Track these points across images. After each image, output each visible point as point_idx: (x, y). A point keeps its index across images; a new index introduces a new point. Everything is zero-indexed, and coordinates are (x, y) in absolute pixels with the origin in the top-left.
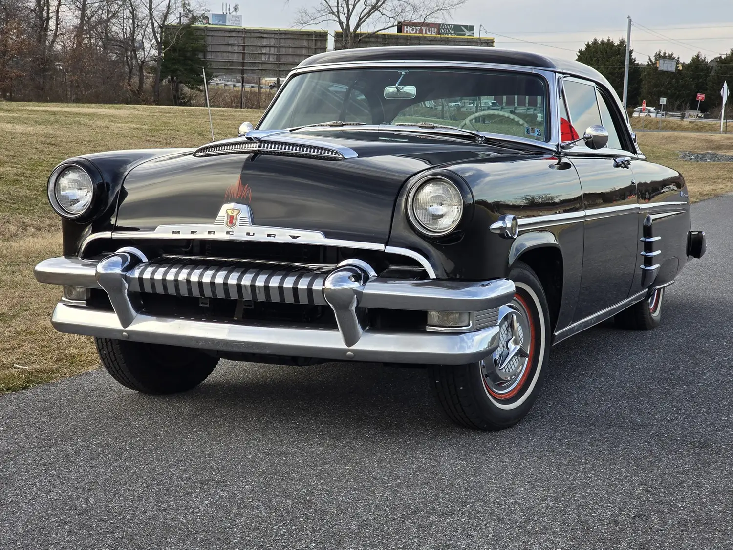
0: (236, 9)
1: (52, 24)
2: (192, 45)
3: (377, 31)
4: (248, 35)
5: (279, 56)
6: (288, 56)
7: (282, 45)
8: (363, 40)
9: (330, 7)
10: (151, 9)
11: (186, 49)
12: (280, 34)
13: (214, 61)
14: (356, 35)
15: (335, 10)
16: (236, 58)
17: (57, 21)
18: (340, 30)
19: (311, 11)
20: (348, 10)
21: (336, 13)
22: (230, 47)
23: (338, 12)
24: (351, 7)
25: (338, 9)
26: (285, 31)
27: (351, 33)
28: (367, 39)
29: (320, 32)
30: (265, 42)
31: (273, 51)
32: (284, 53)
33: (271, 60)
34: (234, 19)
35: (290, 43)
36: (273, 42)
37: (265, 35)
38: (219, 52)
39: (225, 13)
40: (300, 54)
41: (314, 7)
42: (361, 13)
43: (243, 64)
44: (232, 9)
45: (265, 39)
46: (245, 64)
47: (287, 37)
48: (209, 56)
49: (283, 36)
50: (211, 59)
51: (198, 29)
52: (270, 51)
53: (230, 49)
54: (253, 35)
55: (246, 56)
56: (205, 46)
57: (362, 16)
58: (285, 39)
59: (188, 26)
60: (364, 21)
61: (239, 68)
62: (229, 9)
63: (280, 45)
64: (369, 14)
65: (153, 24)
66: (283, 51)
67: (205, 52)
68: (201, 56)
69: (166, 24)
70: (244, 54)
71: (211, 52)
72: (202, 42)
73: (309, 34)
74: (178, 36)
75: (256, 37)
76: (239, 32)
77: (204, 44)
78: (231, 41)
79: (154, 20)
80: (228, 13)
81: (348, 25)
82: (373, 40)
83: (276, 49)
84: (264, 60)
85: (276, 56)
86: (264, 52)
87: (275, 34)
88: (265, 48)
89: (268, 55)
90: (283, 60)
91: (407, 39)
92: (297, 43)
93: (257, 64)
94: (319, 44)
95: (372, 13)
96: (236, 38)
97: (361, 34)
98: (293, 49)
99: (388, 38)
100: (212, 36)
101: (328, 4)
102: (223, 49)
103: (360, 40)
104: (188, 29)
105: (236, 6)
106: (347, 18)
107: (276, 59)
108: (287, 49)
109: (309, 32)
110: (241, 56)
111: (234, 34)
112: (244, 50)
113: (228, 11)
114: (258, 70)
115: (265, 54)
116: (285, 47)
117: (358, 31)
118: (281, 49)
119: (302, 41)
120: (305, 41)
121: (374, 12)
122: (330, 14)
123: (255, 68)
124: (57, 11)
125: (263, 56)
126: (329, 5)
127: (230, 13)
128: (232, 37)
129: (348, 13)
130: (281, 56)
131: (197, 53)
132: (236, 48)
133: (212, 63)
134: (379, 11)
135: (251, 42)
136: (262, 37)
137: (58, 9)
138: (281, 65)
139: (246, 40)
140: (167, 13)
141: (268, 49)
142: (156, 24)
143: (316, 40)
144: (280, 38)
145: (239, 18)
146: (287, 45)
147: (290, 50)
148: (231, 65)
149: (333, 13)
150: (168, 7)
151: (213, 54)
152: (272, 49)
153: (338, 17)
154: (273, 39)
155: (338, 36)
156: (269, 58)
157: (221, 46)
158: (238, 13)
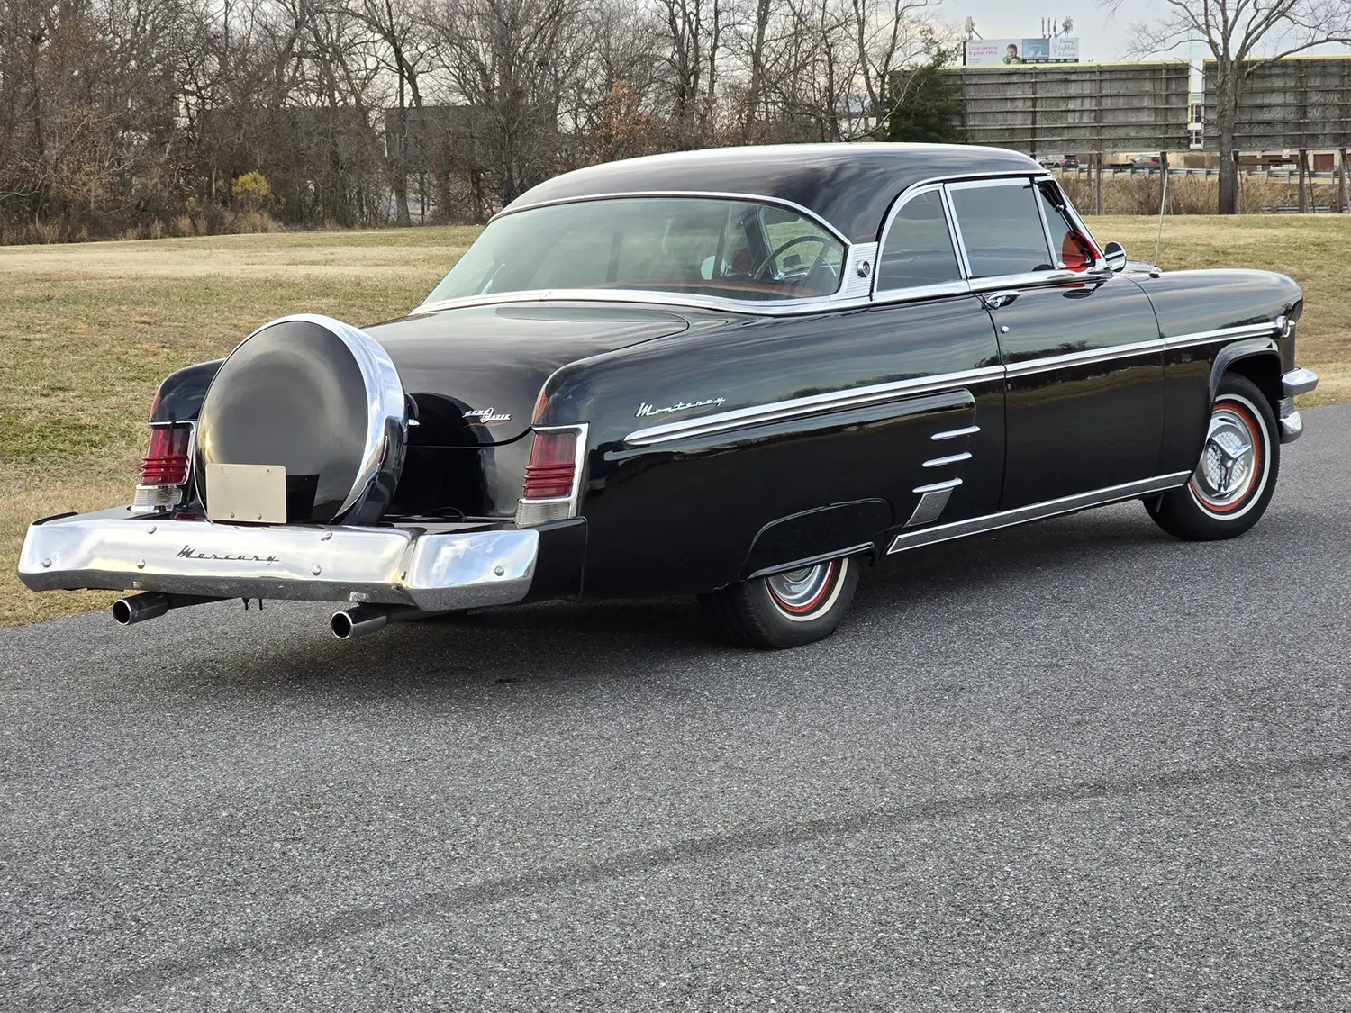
0: (1067, 28)
1: (703, 83)
2: (937, 103)
3: (1282, 56)
4: (1043, 78)
5: (1099, 113)
6: (1117, 113)
7: (1104, 92)
8: (1259, 72)
9: (1193, 17)
10: (861, 46)
11: (927, 112)
12: (1101, 72)
13: (979, 130)
14: (1242, 66)
15: (1201, 20)
16: (1020, 122)
17: (712, 76)
18: (1212, 58)
19: (1154, 27)
20: (1226, 21)
21: (1204, 27)
22: (1009, 102)
23: (1208, 26)
24: (1231, 15)
25: (1207, 21)
26: (1110, 66)
27: (1232, 62)
28: (1267, 72)
29: (1176, 65)
30: (1073, 89)
31: (1088, 104)
32: (1109, 106)
33: (1084, 121)
34: (1063, 45)
35: (1119, 88)
36: (1087, 89)
37: (1073, 77)
38: (988, 112)
39: (1047, 37)
40: (1139, 106)
41: (1159, 20)
42: (1249, 24)
43: (1033, 131)
44: (1060, 28)
45: (1073, 84)
46: (1037, 131)
47: (1114, 77)
48: (971, 122)
49: (1107, 76)
50: (975, 125)
51: (949, 74)
52: (1082, 106)
53: (1008, 106)
54: (1050, 77)
55: (1038, 117)
56: (962, 103)
57: (1250, 30)
58: (1111, 80)
59: (929, 71)
60: (1257, 38)
61: (1026, 140)
62: (1055, 28)
63: (1100, 92)
64: (1268, 21)
65: (866, 73)
66: (1107, 103)
67: (962, 116)
68: (956, 122)
69: (891, 68)
70: (1034, 112)
71: (975, 113)
72: (957, 96)
73: (1154, 70)
74: (914, 88)
75: (1056, 81)
76: (1024, 74)
77: (962, 100)
78: (1011, 92)
79: (867, 61)
80: (1053, 36)
81: (1226, 49)
82: (1278, 71)
83: (1094, 101)
84: (1073, 121)
85: (1093, 114)
86: (1071, 107)
87: (1091, 72)
88: (1073, 101)
89: (1079, 114)
90: (1108, 119)
91: (1344, 66)
92: (1133, 87)
93: (1058, 131)
94: (1173, 86)
95: (1273, 22)
96: (1019, 85)
97: (1253, 63)
98: (1126, 99)
99: (1306, 67)
100: (976, 84)
101: (1188, 11)
102: (997, 107)
103: (1249, 74)
104: (930, 76)
105: (1067, 22)
106: (1223, 34)
107: (1095, 118)
108: (1114, 100)
109: (1154, 65)
110: (1030, 117)
111: (1015, 79)
112: (1034, 106)
113: (1052, 33)
114: (1062, 140)
115: (1074, 111)
116: (1111, 96)
117: (1246, 58)
118: (1104, 101)
119: (1143, 83)
120: (1147, 81)
121: (1277, 19)
122: (1192, 30)
123: (1055, 138)
124: (712, 59)
125: (1070, 115)
126: (1191, 14)
127: (1056, 36)
128: (1014, 83)
129: (1225, 26)
130: (1103, 113)
131: (948, 117)
132: (1020, 105)
133: (976, 133)
134: (1288, 17)
135: (1048, 91)
136: (1067, 81)
137: (713, 55)
138: (1103, 129)
139: (1038, 87)
140: (893, 48)
141: (1079, 101)
142: (873, 72)
143: (1168, 79)
144: (1101, 81)
145: (1073, 43)
146: (1114, 92)
147: (1121, 100)
148: (1012, 135)
149: (1199, 27)
150: (894, 38)
151: (979, 118)
152: (1087, 101)
153: (1209, 34)
154: (1088, 83)
155: (1209, 68)
156: (1081, 117)
157: (992, 102)
158: (1071, 35)
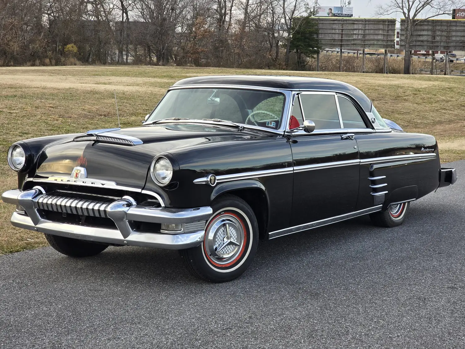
0: (349, 3)
1: (227, 18)
2: (309, 29)
3: (428, 18)
4: (345, 22)
5: (364, 35)
6: (370, 35)
7: (367, 28)
8: (419, 23)
9: (398, 4)
10: (284, 8)
11: (306, 32)
12: (365, 21)
13: (323, 39)
14: (414, 21)
15: (401, 5)
16: (337, 37)
17: (230, 16)
18: (404, 18)
19: (385, 7)
20: (409, 6)
21: (401, 7)
22: (334, 30)
23: (403, 7)
24: (411, 3)
25: (402, 5)
26: (369, 19)
27: (411, 20)
28: (422, 23)
29: (391, 20)
30: (356, 27)
31: (360, 32)
32: (368, 33)
34: (348, 9)
35: (371, 27)
36: (360, 27)
37: (356, 22)
38: (326, 33)
39: (342, 6)
40: (378, 33)
41: (386, 4)
42: (417, 7)
43: (341, 41)
44: (347, 4)
45: (356, 25)
46: (343, 40)
47: (370, 23)
48: (320, 36)
49: (367, 23)
50: (321, 38)
51: (313, 19)
52: (359, 32)
53: (333, 31)
54: (348, 22)
55: (343, 36)
56: (318, 30)
57: (418, 8)
58: (369, 24)
59: (307, 18)
60: (419, 12)
61: (339, 43)
62: (345, 3)
63: (365, 28)
64: (423, 6)
65: (285, 18)
66: (367, 32)
67: (317, 34)
68: (315, 36)
69: (293, 17)
70: (342, 34)
71: (322, 33)
72: (316, 27)
73: (384, 21)
74: (301, 24)
75: (350, 24)
76: (339, 21)
77: (317, 29)
78: (335, 26)
79: (286, 14)
80: (344, 6)
81: (409, 15)
82: (426, 23)
83: (363, 31)
84: (355, 38)
85: (362, 35)
86: (355, 33)
87: (362, 21)
88: (356, 30)
89: (357, 35)
90: (367, 37)
91: (448, 23)
92: (376, 27)
93: (350, 41)
94: (390, 27)
95: (425, 6)
96: (337, 24)
97: (418, 20)
98: (374, 31)
99: (436, 22)
100: (322, 23)
102: (329, 31)
103: (416, 24)
104: (307, 20)
105: (349, 1)
106: (408, 10)
107: (363, 37)
108: (370, 31)
109: (384, 20)
110: (341, 35)
111: (336, 22)
112: (342, 32)
114: (351, 44)
115: (356, 34)
116: (368, 30)
117: (415, 18)
118: (366, 31)
119: (379, 25)
120: (381, 25)
121: (426, 6)
122: (397, 8)
123: (349, 43)
124: (231, 10)
125: (354, 35)
126: (397, 2)
127: (345, 6)
128: (335, 24)
129: (409, 7)
130: (365, 35)
131: (313, 34)
132: (337, 31)
133: (322, 40)
134: (430, 5)
135: (347, 27)
136: (354, 24)
137: (231, 9)
138: (365, 41)
139: (344, 25)
140: (294, 10)
141: (358, 31)
142: (287, 18)
143: (388, 24)
144: (365, 24)
145: (351, 9)
146: (370, 28)
147: (372, 31)
148: (334, 42)
149: (399, 7)
150: (295, 6)
151: (323, 35)
152: (360, 31)
153: (403, 10)
154: (361, 25)
155: (402, 21)
156: (358, 36)
157: (328, 30)
158: (350, 6)
